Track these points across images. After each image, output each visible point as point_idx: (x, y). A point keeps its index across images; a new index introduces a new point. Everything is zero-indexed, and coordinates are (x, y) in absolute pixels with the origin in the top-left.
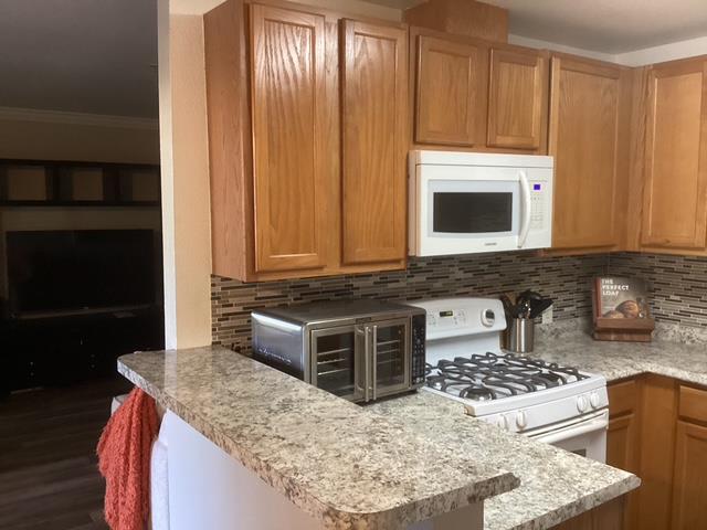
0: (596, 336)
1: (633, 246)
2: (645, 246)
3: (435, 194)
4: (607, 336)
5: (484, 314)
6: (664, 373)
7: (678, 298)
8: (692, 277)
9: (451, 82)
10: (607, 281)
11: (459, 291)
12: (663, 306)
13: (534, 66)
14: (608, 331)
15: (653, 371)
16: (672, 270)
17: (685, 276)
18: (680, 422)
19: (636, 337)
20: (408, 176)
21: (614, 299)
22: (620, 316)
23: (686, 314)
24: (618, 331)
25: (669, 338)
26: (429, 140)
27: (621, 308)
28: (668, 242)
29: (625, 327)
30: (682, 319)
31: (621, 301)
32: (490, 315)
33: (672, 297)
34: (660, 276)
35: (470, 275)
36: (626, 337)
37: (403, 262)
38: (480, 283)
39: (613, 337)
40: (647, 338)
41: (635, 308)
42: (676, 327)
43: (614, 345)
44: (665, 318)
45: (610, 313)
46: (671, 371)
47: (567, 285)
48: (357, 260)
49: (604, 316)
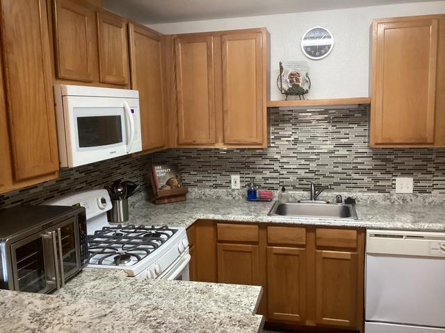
0: (157, 202)
1: (174, 145)
2: (181, 145)
3: (78, 118)
4: (162, 201)
5: (100, 201)
6: (208, 218)
7: (196, 173)
8: (202, 160)
9: (76, 32)
10: (158, 168)
11: (78, 187)
12: (187, 179)
13: (121, 28)
14: (163, 198)
15: (201, 218)
16: (190, 157)
17: (198, 160)
18: (218, 244)
19: (178, 199)
20: (55, 105)
21: (164, 177)
22: (168, 188)
23: (201, 181)
24: (168, 197)
25: (193, 197)
26: (67, 76)
27: (168, 183)
28: (195, 141)
29: (172, 194)
30: (199, 184)
31: (168, 179)
32: (103, 201)
33: (192, 173)
34: (184, 161)
35: (83, 174)
36: (173, 200)
37: (57, 173)
38: (89, 179)
39: (166, 201)
40: (183, 198)
41: (176, 182)
42: (196, 189)
43: (168, 206)
44: (189, 185)
45: (163, 186)
46: (211, 216)
47: (135, 172)
48: (26, 176)
49: (160, 189)
